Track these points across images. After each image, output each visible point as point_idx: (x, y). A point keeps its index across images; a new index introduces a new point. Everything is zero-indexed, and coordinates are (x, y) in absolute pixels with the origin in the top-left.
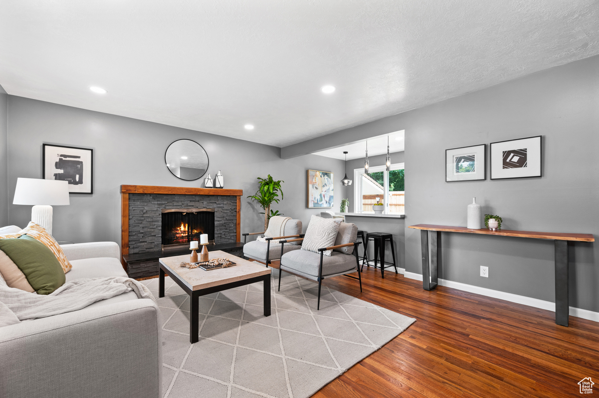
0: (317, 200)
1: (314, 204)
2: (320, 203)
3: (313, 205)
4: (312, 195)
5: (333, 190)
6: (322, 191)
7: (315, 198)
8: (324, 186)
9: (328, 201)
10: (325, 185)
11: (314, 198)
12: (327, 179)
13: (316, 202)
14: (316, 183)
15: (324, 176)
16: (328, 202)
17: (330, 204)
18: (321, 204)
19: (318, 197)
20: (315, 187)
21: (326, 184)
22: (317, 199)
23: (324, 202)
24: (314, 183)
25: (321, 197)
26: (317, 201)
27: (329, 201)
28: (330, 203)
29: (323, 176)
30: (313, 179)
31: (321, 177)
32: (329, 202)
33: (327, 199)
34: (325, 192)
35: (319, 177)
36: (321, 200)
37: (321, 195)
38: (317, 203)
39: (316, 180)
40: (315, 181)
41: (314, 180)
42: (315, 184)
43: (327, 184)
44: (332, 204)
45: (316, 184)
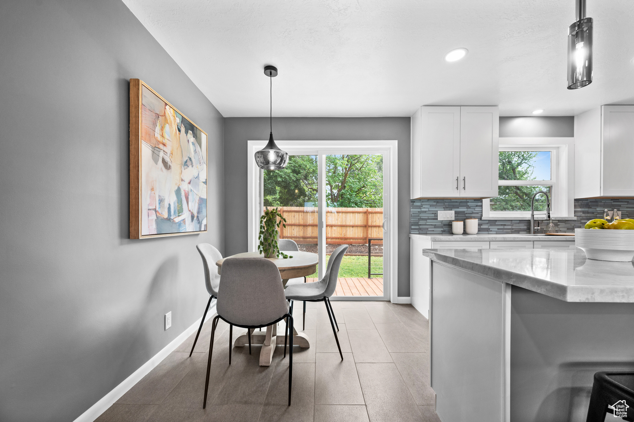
0: (169, 209)
1: (160, 221)
2: (177, 220)
3: (154, 226)
4: (152, 189)
5: (205, 183)
6: (182, 180)
7: (161, 201)
8: (186, 164)
9: (196, 215)
10: (189, 163)
11: (157, 199)
12: (193, 144)
13: (166, 216)
14: (164, 145)
15: (187, 132)
16: (195, 218)
17: (200, 223)
18: (179, 224)
19: (172, 199)
20: (160, 160)
21: (190, 159)
22: (167, 206)
23: (186, 215)
24: (159, 142)
25: (180, 201)
26: (166, 210)
27: (198, 213)
28: (200, 219)
29: (183, 129)
30: (155, 125)
31: (179, 131)
32: (198, 217)
33: (194, 206)
34: (189, 183)
35: (175, 127)
36: (180, 211)
37: (178, 192)
38: (169, 219)
39: (166, 136)
40: (162, 136)
41: (158, 129)
42: (161, 146)
43: (193, 159)
44: (204, 222)
45: (165, 149)
